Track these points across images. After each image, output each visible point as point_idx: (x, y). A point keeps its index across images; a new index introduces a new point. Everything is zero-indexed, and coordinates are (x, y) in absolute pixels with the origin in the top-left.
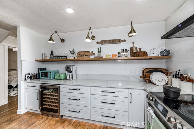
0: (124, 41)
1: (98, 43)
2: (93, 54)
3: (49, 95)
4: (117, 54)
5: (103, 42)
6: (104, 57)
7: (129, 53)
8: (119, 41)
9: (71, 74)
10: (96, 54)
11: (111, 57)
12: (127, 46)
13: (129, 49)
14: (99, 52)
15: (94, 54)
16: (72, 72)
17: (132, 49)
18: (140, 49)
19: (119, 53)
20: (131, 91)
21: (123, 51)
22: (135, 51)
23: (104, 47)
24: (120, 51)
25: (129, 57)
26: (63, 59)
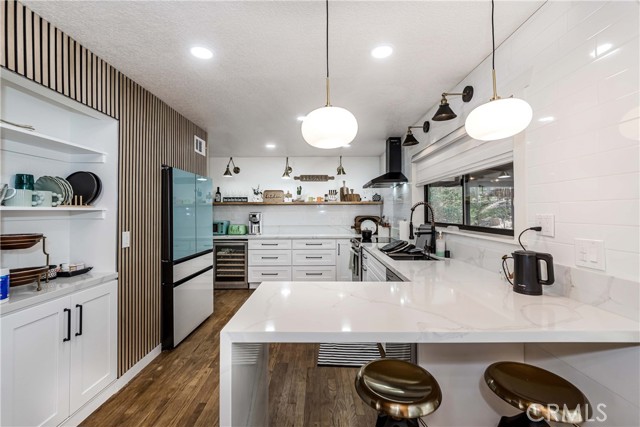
0: (333, 178)
1: (296, 178)
2: (289, 195)
3: (228, 257)
4: (323, 196)
5: (303, 178)
6: (307, 200)
7: (338, 196)
8: (326, 178)
9: (257, 225)
10: (295, 196)
11: (316, 200)
12: (336, 185)
13: (339, 191)
14: (299, 193)
15: (291, 196)
16: (258, 222)
17: (342, 189)
18: (352, 190)
19: (326, 195)
20: (339, 241)
21: (331, 192)
22: (345, 193)
23: (306, 186)
24: (327, 193)
25: (339, 201)
26: (242, 202)
